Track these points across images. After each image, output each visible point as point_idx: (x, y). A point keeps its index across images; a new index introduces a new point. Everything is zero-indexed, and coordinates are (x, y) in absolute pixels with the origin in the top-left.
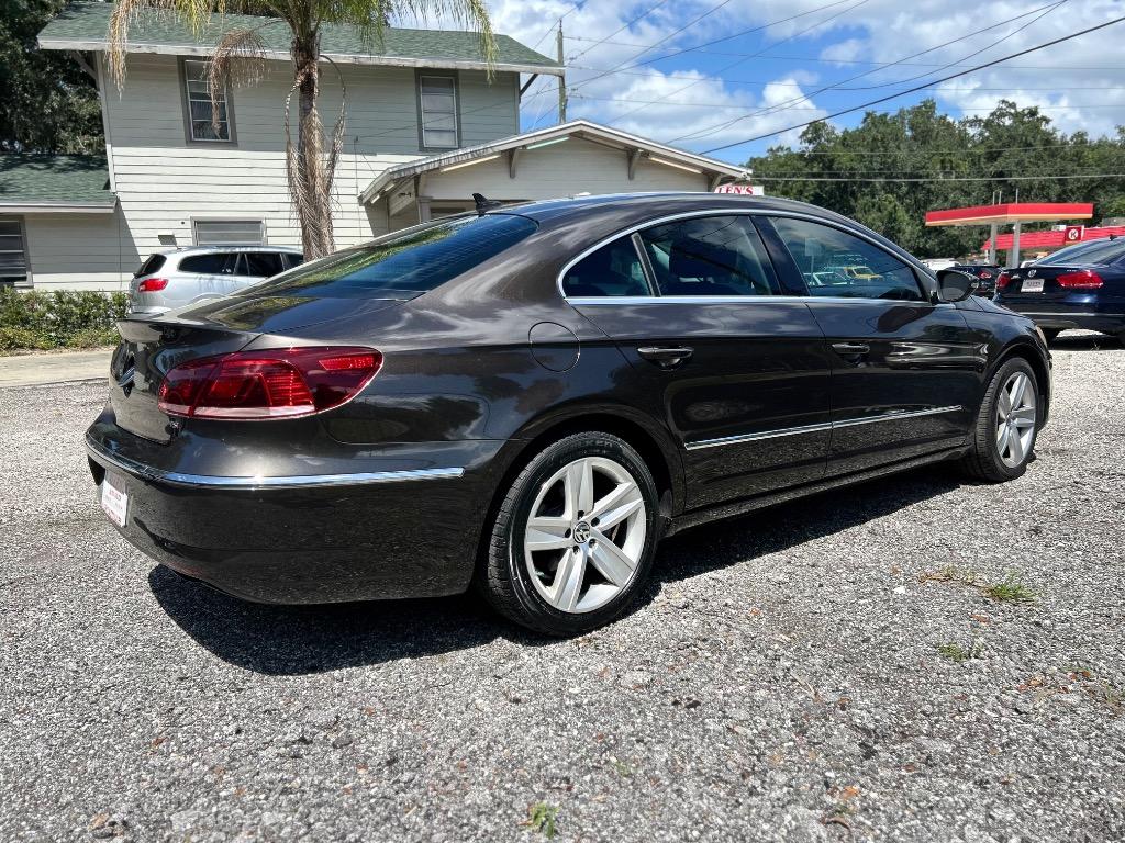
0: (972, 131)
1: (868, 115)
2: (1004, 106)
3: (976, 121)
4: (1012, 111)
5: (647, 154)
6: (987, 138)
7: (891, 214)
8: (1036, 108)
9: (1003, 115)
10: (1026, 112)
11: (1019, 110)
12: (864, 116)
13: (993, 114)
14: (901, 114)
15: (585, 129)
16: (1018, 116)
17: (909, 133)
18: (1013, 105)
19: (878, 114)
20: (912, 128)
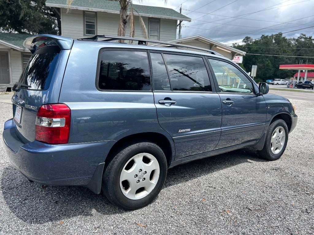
0: (292, 42)
1: (263, 35)
2: (302, 35)
3: (294, 39)
4: (304, 37)
5: (216, 46)
6: (297, 44)
7: (267, 64)
8: (311, 37)
9: (301, 38)
10: (308, 37)
11: (306, 37)
12: (262, 36)
13: (299, 37)
14: (272, 36)
15: (199, 38)
16: (306, 38)
17: (274, 42)
18: (305, 35)
19: (265, 35)
20: (275, 40)
